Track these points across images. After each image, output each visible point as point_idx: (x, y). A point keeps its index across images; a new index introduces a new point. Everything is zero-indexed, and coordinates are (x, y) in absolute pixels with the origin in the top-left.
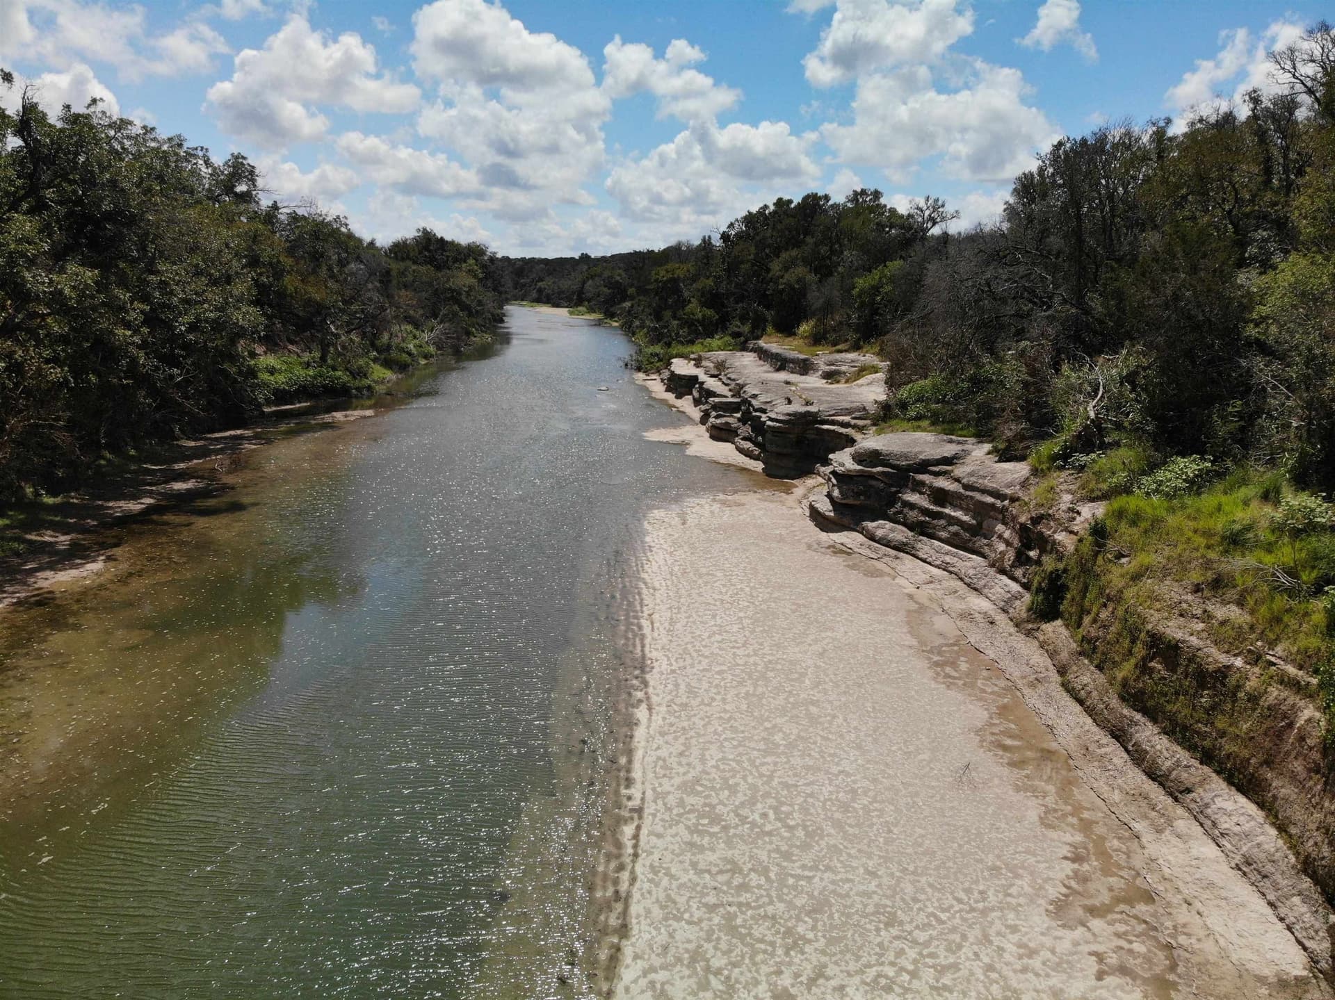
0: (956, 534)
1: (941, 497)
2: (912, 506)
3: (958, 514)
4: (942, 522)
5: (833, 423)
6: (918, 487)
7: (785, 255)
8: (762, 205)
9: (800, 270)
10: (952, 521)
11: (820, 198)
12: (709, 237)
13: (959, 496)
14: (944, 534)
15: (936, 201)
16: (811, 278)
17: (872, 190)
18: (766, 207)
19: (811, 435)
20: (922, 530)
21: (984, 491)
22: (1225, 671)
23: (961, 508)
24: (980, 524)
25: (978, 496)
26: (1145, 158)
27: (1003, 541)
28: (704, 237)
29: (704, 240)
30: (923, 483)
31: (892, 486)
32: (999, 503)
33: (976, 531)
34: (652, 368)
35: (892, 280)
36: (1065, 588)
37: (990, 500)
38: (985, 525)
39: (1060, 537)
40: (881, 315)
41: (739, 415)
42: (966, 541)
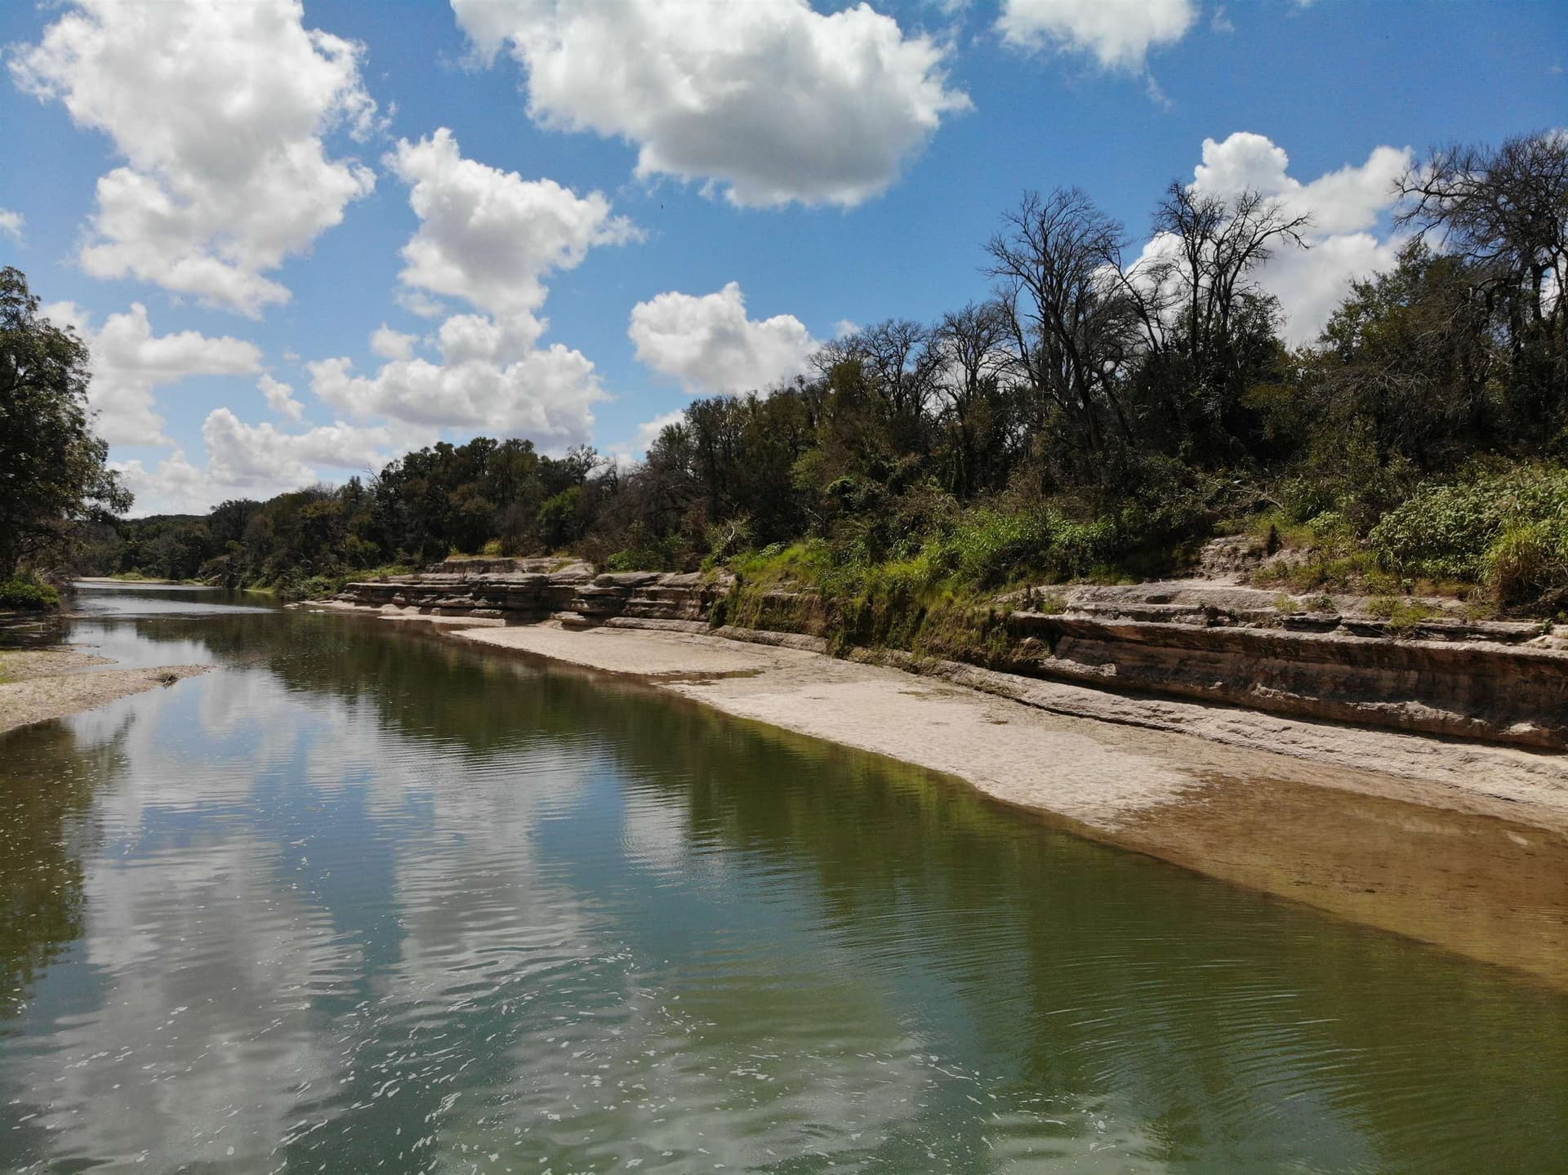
0: (665, 612)
1: (653, 595)
2: (636, 605)
3: (666, 601)
4: (656, 608)
5: (562, 583)
6: (638, 594)
7: (462, 488)
8: (423, 447)
9: (480, 500)
10: (662, 606)
11: (489, 441)
12: (358, 478)
13: (665, 591)
14: (657, 614)
15: (590, 448)
16: (491, 506)
17: (524, 440)
18: (427, 449)
19: (544, 594)
20: (645, 615)
21: (678, 586)
22: (790, 599)
23: (666, 598)
24: (678, 604)
25: (675, 589)
26: (745, 412)
27: (691, 606)
28: (353, 478)
29: (352, 481)
30: (642, 591)
31: (621, 597)
32: (687, 590)
33: (676, 607)
34: (320, 596)
35: (573, 501)
36: (726, 609)
37: (682, 589)
38: (681, 603)
39: (722, 590)
40: (568, 527)
41: (471, 595)
42: (671, 613)
